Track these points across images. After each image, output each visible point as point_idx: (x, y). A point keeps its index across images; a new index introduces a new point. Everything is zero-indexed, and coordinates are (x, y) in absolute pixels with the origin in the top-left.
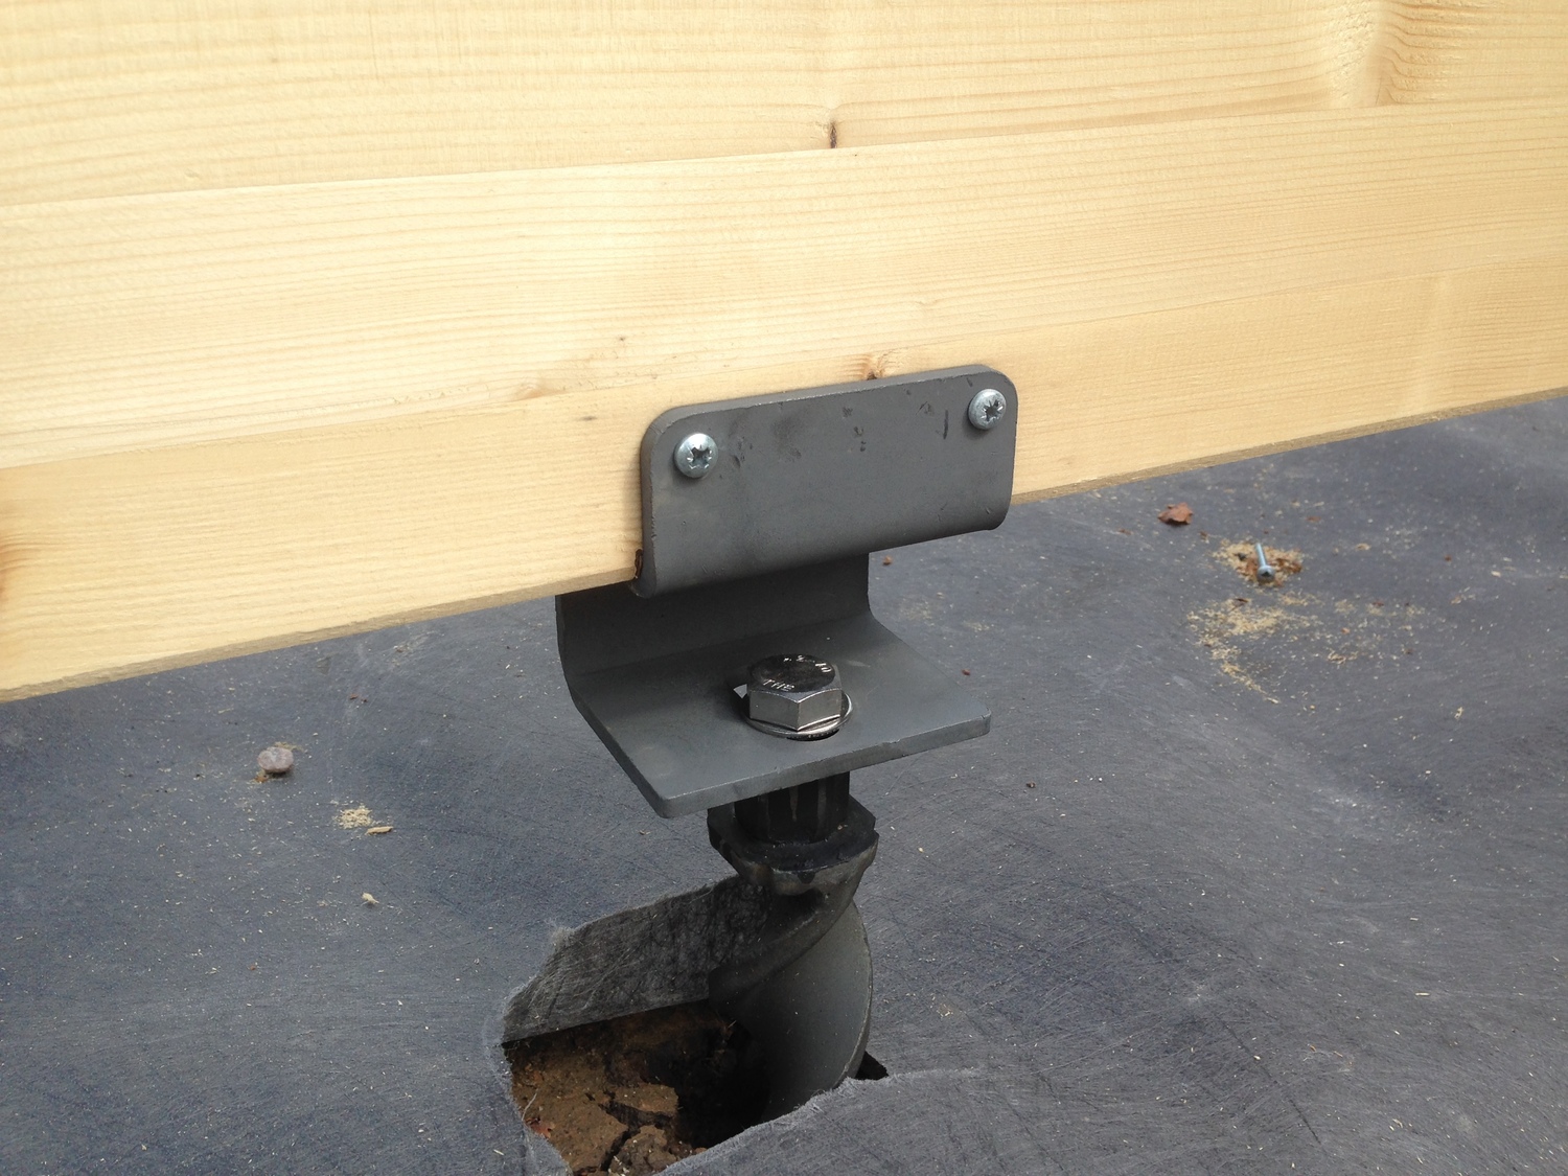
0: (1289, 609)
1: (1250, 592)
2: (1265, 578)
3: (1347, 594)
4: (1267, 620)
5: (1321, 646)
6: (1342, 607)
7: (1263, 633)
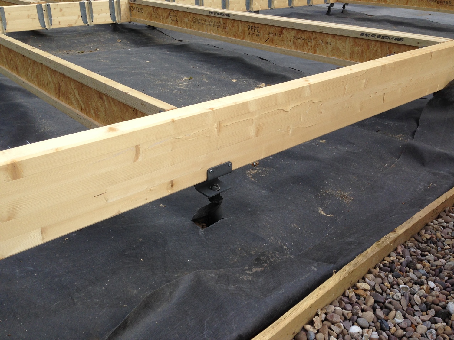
0: (258, 170)
1: (253, 168)
2: (255, 166)
3: (264, 167)
4: (255, 172)
5: (261, 174)
6: (264, 169)
7: (255, 173)
